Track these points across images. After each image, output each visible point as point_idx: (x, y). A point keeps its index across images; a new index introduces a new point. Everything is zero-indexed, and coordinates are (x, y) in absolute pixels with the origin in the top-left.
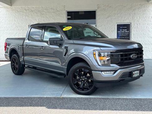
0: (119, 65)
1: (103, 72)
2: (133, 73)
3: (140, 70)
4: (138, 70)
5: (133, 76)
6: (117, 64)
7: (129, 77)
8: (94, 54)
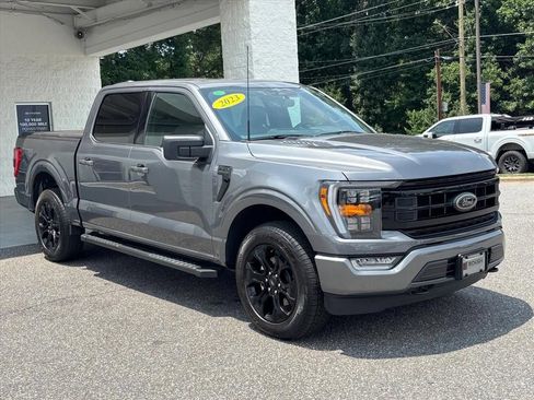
0: (411, 236)
1: (354, 262)
2: (465, 261)
3: (490, 250)
4: (480, 251)
5: (464, 272)
6: (403, 231)
7: (448, 275)
8: (323, 196)
